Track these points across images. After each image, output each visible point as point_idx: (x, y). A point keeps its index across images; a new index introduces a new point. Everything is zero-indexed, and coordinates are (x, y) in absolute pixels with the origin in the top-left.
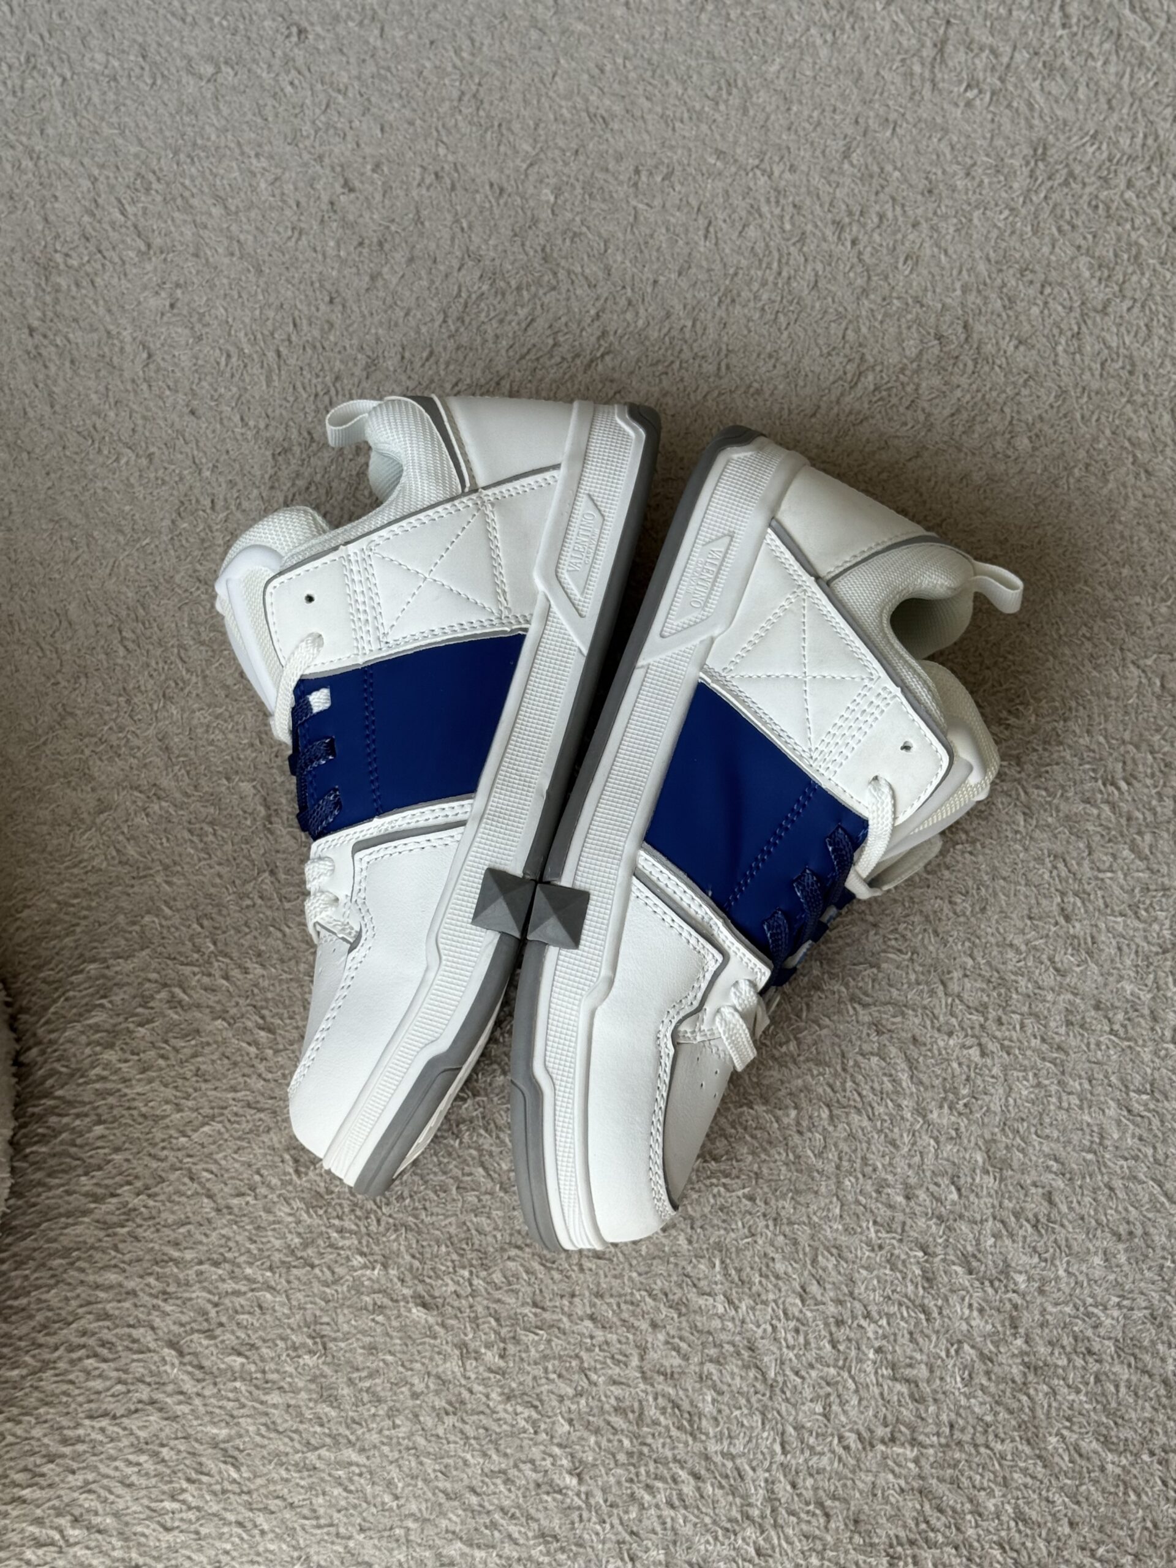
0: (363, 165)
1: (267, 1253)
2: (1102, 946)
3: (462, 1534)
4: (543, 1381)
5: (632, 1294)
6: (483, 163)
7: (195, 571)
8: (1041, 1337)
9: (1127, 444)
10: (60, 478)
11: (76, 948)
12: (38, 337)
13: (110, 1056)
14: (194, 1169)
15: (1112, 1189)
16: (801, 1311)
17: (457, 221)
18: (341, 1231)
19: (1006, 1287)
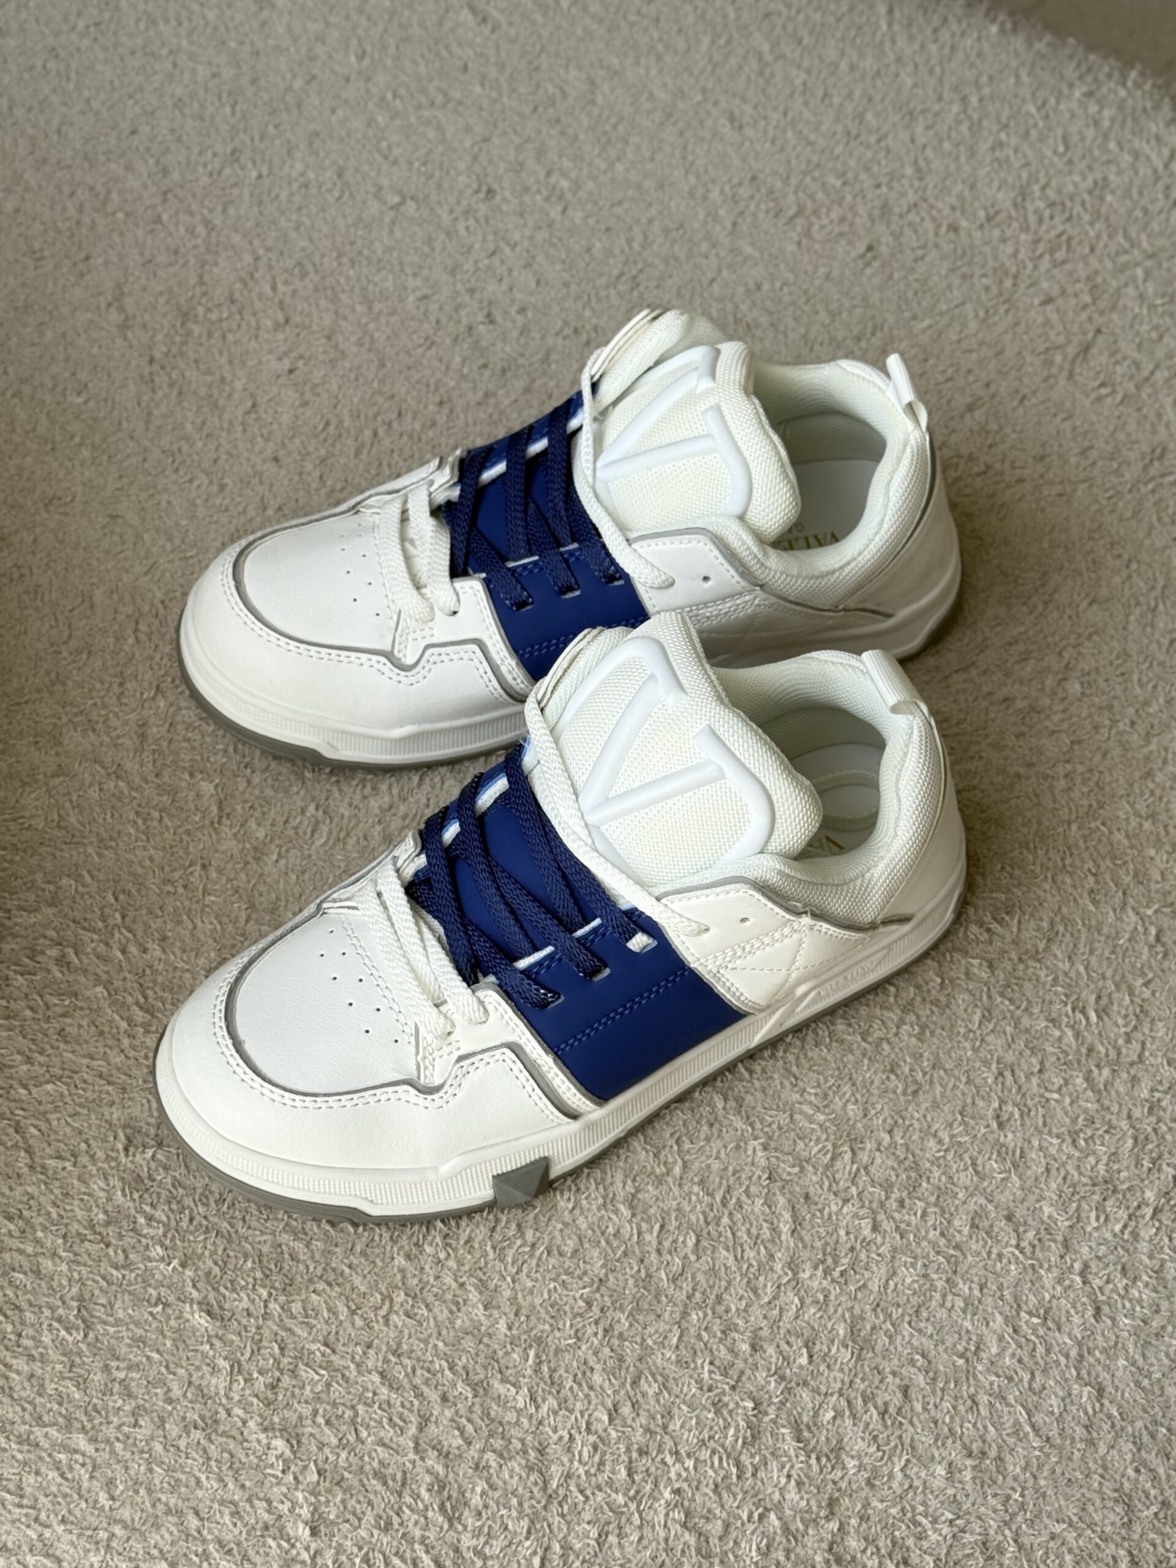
0: (510, 306)
1: (65, 1221)
2: (1030, 1163)
4: (309, 1422)
8: (857, 1531)
10: (132, 483)
14: (23, 1122)
15: (975, 1403)
16: (605, 1430)
18: (150, 1219)
19: (833, 1468)
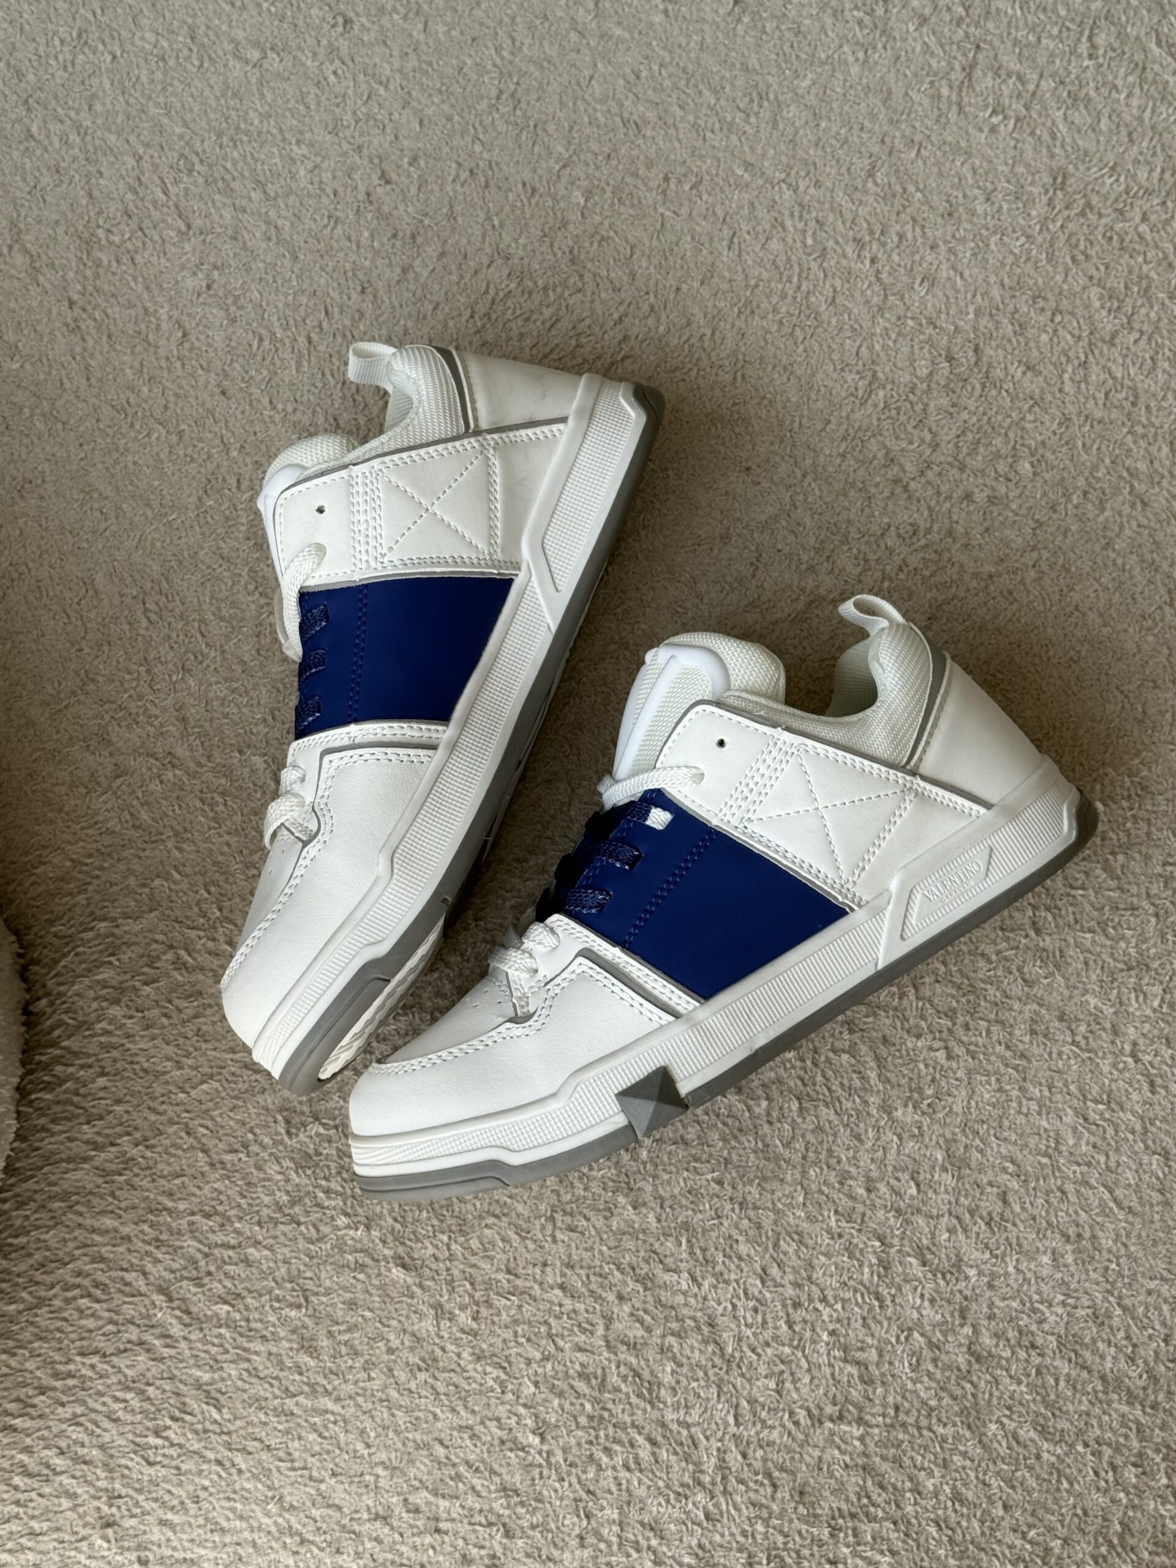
0: (401, 158)
1: (256, 1209)
2: (1070, 960)
3: (428, 1484)
4: (513, 1344)
5: (601, 1267)
6: (517, 162)
7: (219, 548)
8: (988, 1329)
9: (1125, 474)
10: (93, 449)
11: (88, 905)
12: (77, 311)
13: (115, 1011)
14: (191, 1123)
15: (1064, 1192)
16: (761, 1292)
17: (489, 218)
18: (327, 1191)
19: (957, 1279)
